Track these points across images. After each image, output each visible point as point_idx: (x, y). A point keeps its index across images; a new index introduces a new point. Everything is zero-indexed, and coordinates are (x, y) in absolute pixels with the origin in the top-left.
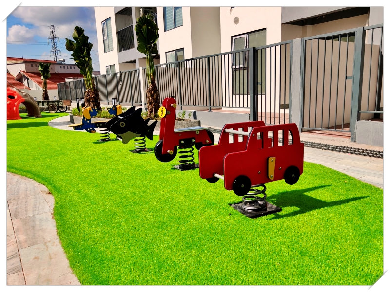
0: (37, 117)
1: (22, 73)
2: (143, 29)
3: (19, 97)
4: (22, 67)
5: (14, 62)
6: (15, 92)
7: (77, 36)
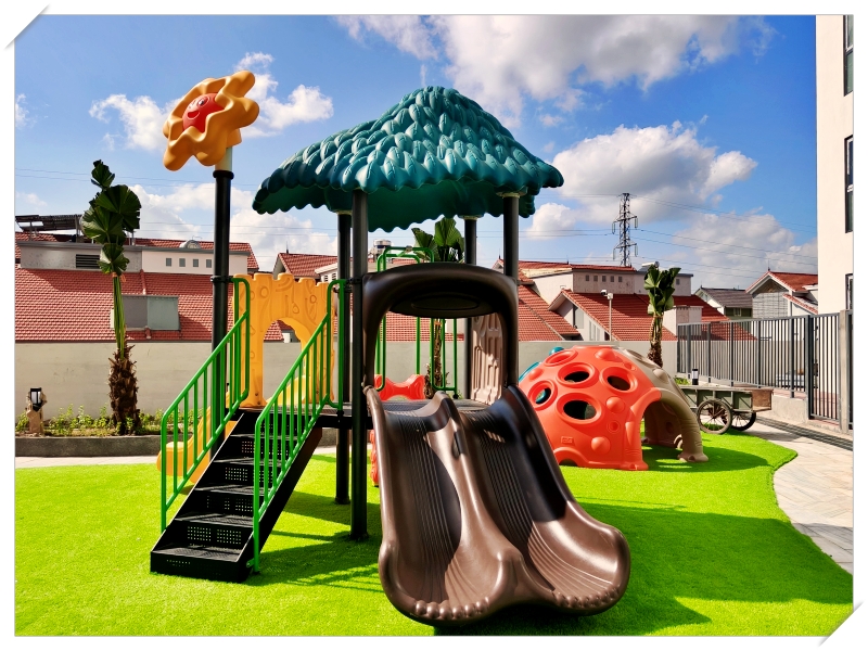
1: (566, 295)
3: (643, 385)
4: (567, 282)
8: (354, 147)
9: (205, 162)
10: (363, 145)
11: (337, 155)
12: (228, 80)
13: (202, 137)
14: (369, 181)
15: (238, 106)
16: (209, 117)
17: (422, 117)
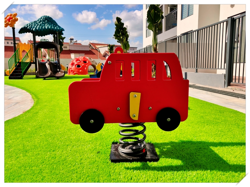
1: (106, 52)
2: (151, 13)
3: (89, 62)
4: (106, 49)
6: (87, 59)
7: (117, 23)
8: (33, 25)
9: (11, 27)
10: (34, 25)
11: (30, 26)
12: (13, 14)
13: (10, 23)
14: (35, 30)
15: (15, 19)
16: (11, 20)
17: (43, 21)
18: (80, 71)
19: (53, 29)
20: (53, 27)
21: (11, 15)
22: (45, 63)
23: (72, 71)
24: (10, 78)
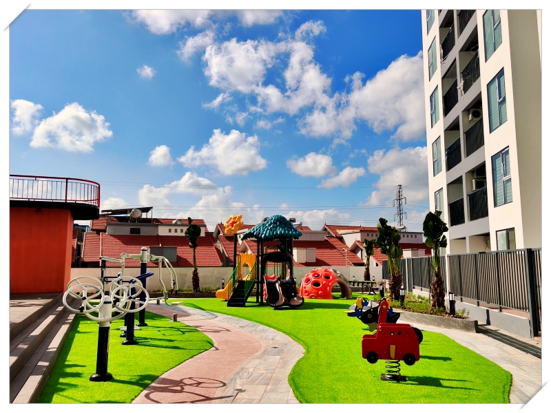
0: (348, 299)
1: (357, 243)
2: (429, 225)
3: (334, 278)
4: (358, 237)
5: (350, 231)
6: (331, 273)
7: (381, 227)
8: (261, 229)
10: (263, 229)
11: (258, 231)
12: (237, 217)
13: (233, 229)
14: (264, 238)
15: (240, 223)
16: (234, 225)
17: (274, 223)
18: (320, 292)
19: (287, 235)
20: (287, 232)
21: (235, 218)
22: (275, 283)
23: (306, 292)
24: (229, 305)
